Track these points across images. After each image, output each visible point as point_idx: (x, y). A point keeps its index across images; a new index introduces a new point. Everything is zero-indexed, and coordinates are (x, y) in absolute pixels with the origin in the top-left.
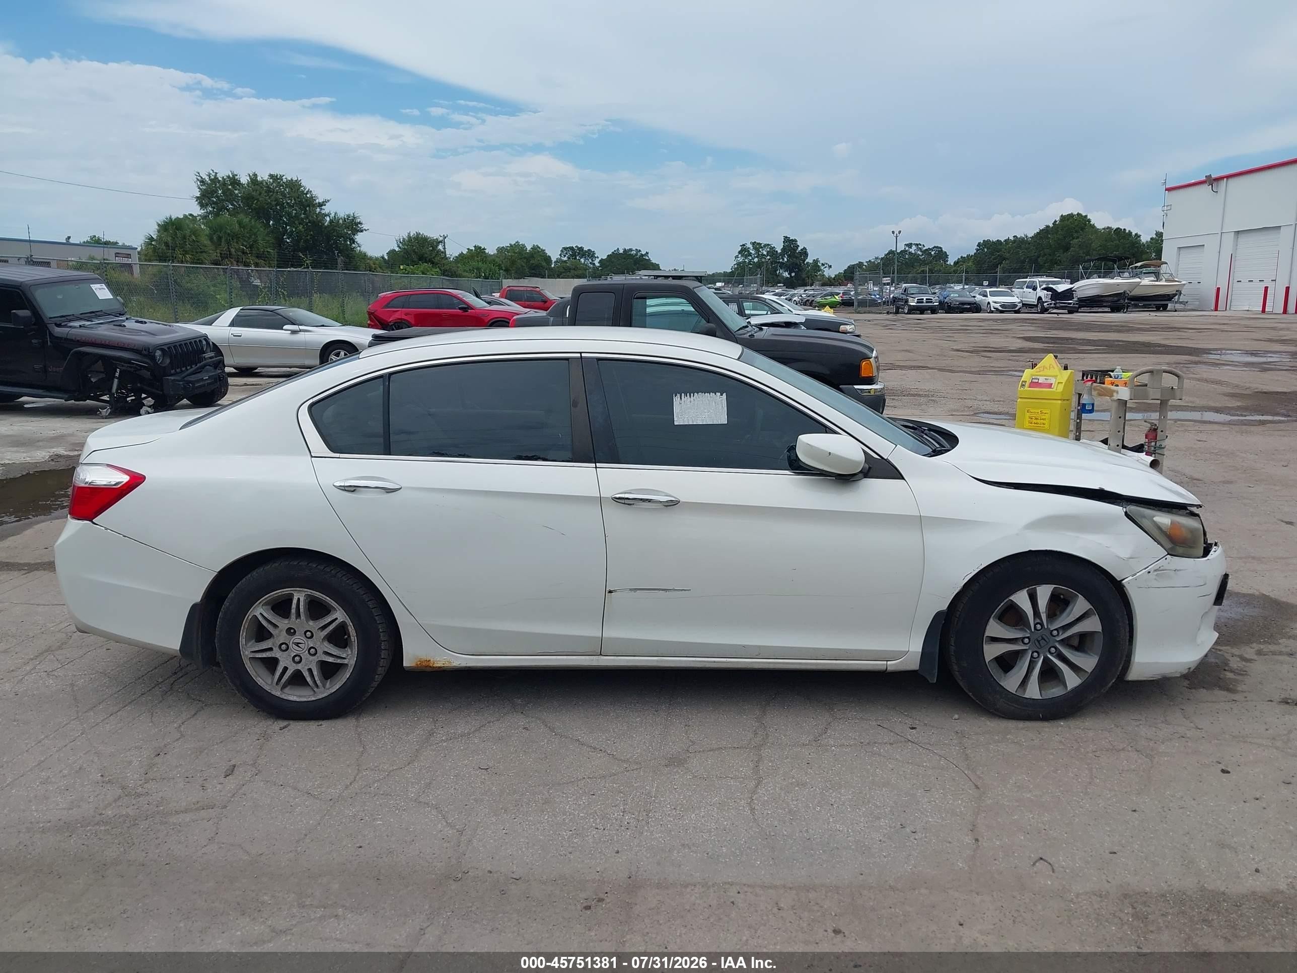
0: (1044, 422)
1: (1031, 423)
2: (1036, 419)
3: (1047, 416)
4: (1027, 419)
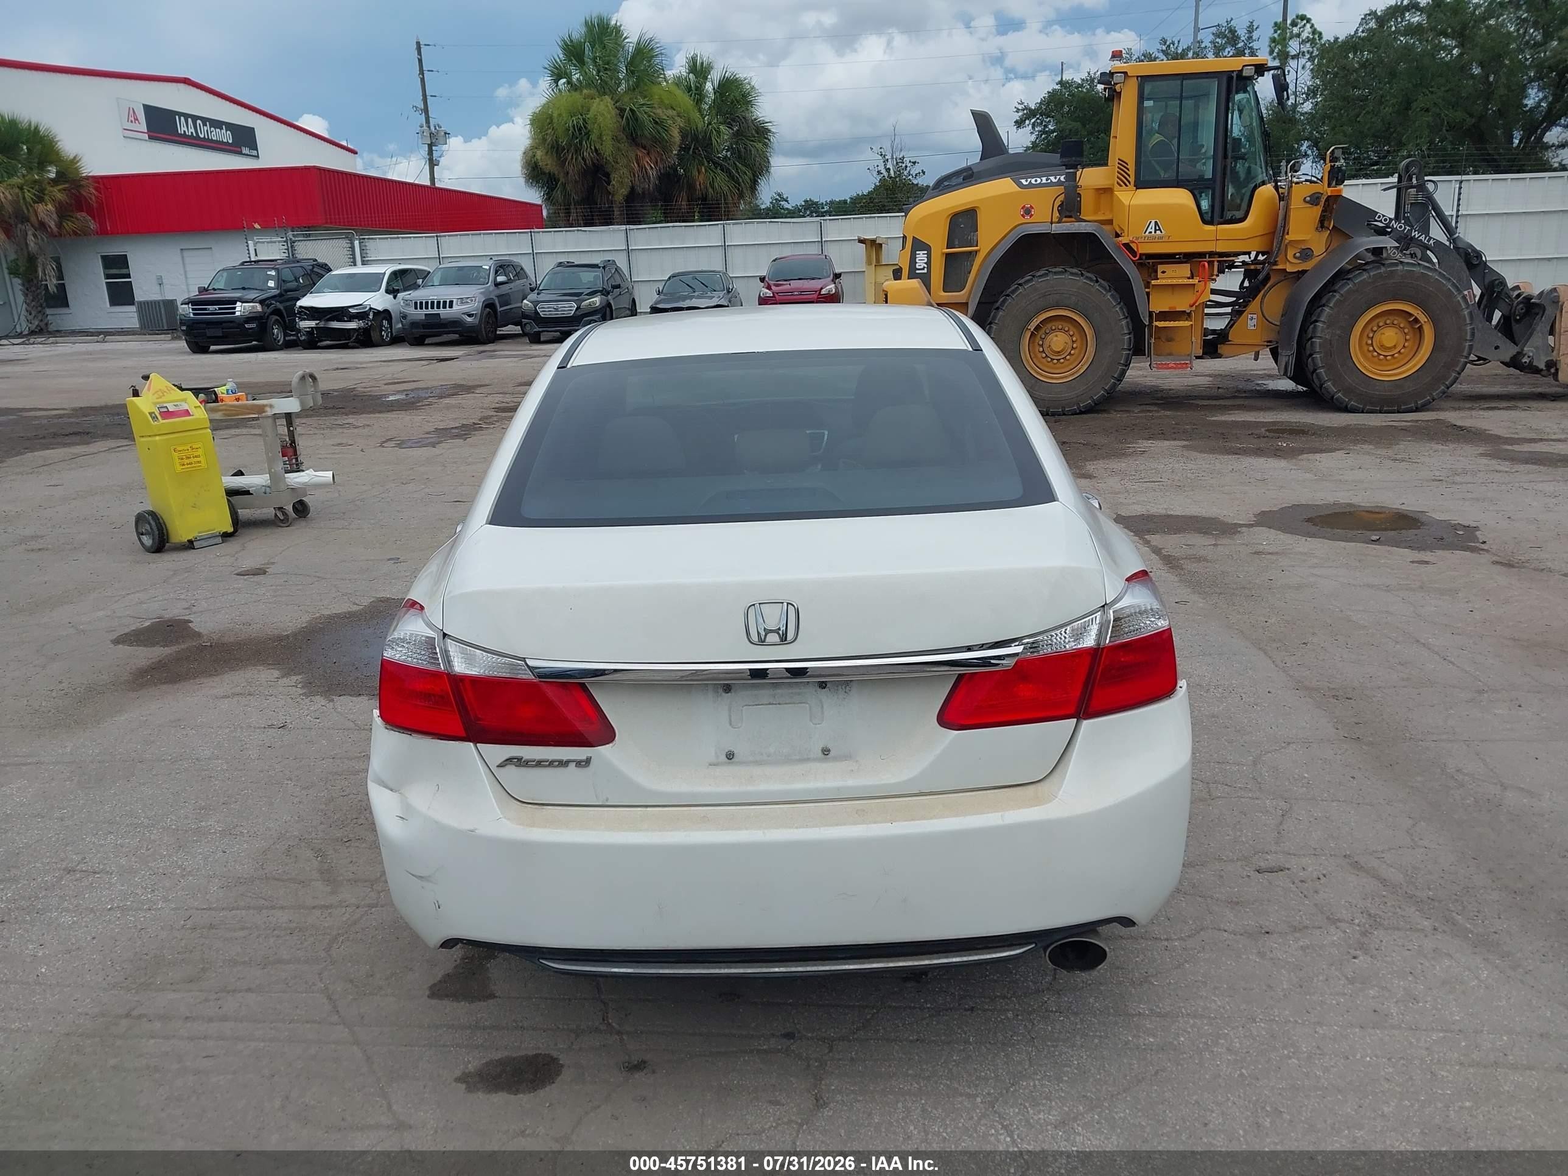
0: (198, 459)
1: (184, 465)
2: (188, 458)
3: (200, 452)
4: (177, 461)
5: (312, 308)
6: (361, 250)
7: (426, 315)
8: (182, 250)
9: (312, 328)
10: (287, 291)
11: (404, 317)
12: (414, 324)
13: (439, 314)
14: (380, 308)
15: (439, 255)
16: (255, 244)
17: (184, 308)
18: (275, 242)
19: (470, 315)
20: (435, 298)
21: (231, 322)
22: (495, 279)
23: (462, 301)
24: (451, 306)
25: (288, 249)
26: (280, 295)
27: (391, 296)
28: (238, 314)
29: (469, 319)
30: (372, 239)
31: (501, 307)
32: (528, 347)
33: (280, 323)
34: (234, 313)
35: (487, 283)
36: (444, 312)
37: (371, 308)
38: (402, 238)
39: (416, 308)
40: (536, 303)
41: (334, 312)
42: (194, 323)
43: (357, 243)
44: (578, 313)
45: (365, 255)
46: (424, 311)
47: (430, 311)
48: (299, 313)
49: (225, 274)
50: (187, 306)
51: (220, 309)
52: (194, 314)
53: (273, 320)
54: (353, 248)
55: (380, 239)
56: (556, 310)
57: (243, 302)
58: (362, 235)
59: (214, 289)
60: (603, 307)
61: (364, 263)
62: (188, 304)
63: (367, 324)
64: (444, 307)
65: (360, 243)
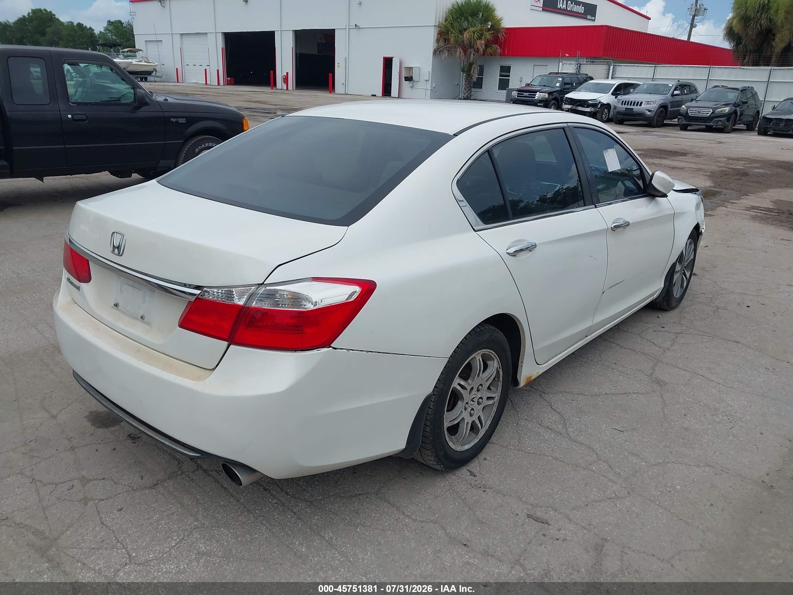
5: (572, 99)
6: (613, 71)
7: (626, 108)
8: (534, 65)
9: (569, 109)
10: (564, 89)
11: (615, 108)
12: (619, 113)
13: (633, 109)
14: (605, 103)
15: (653, 77)
16: (563, 64)
17: (514, 93)
18: (572, 64)
19: (649, 111)
20: (634, 100)
21: (532, 102)
22: (673, 92)
23: (648, 103)
24: (641, 105)
25: (577, 68)
26: (561, 91)
27: (614, 97)
28: (536, 98)
29: (648, 113)
30: (620, 65)
31: (671, 108)
32: (679, 132)
33: (556, 105)
34: (535, 97)
35: (667, 94)
36: (636, 108)
37: (600, 102)
38: (636, 66)
39: (622, 104)
40: (688, 108)
41: (582, 102)
42: (516, 100)
43: (612, 67)
44: (713, 115)
45: (614, 74)
46: (626, 106)
47: (629, 107)
48: (565, 100)
49: (540, 78)
50: (515, 92)
51: (529, 95)
52: (518, 96)
53: (553, 102)
54: (609, 70)
55: (624, 66)
56: (699, 112)
57: (540, 92)
58: (615, 63)
59: (532, 85)
60: (730, 113)
61: (612, 78)
62: (516, 91)
63: (596, 110)
64: (637, 105)
65: (613, 67)
